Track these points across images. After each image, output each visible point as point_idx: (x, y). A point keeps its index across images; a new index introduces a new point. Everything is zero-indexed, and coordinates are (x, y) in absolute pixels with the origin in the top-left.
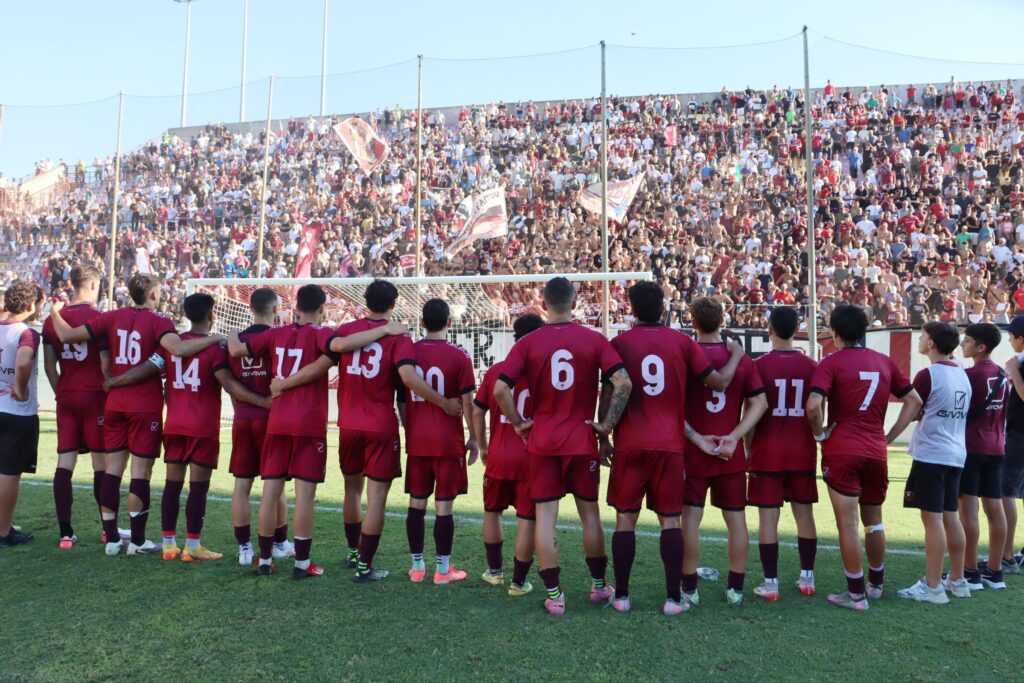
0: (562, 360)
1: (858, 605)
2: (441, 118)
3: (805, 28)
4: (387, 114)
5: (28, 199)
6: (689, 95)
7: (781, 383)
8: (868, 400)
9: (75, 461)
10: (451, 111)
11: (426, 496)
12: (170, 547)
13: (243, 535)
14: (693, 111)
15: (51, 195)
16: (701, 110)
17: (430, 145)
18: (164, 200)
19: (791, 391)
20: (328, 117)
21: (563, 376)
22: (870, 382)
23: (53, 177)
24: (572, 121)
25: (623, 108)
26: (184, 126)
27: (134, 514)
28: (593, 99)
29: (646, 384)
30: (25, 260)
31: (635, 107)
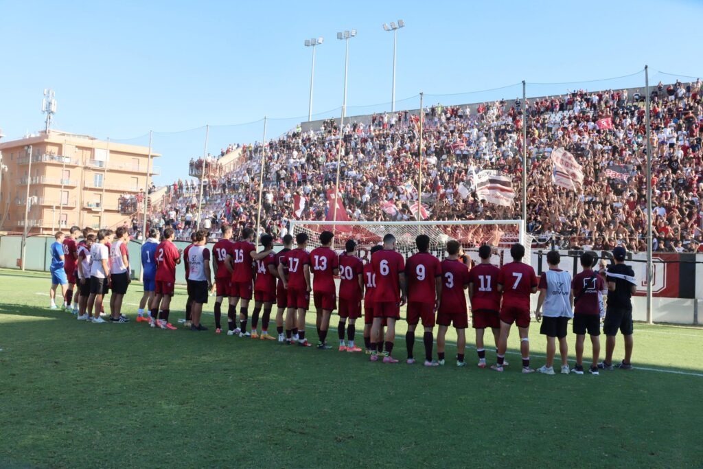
0: (384, 264)
1: (499, 369)
2: (468, 111)
3: (646, 67)
4: (433, 110)
5: (221, 168)
6: (634, 89)
7: (481, 277)
8: (516, 284)
9: (222, 300)
10: (474, 106)
11: (346, 317)
12: (254, 334)
13: (280, 330)
14: (637, 100)
15: (234, 164)
16: (642, 99)
17: (456, 131)
18: (296, 167)
19: (486, 281)
20: (396, 113)
21: (384, 270)
22: (517, 277)
23: (235, 155)
24: (552, 111)
25: (587, 100)
26: (310, 120)
27: (242, 321)
28: (567, 95)
29: (418, 275)
30: (219, 204)
31: (595, 99)
